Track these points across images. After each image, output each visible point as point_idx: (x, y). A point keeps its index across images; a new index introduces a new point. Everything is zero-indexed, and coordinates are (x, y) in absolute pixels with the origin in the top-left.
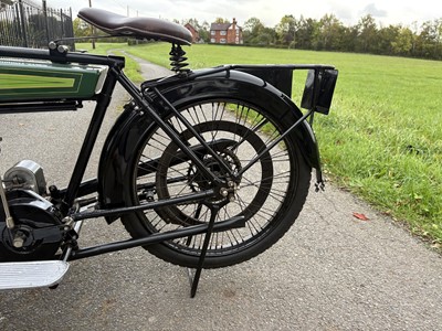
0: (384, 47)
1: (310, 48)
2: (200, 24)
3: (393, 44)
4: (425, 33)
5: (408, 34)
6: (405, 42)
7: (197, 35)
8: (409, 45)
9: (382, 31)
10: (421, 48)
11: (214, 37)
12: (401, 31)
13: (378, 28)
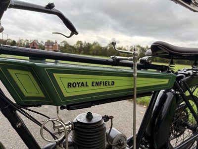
2: (39, 42)
7: (38, 47)
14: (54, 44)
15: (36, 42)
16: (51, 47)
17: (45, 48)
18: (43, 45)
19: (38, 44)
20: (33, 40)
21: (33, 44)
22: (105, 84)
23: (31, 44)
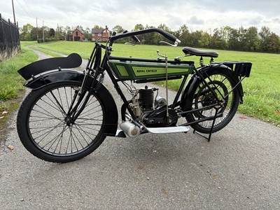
0: (194, 43)
1: (153, 44)
2: (84, 29)
3: (200, 41)
4: (216, 35)
5: (207, 35)
6: (205, 40)
7: (83, 36)
8: (208, 42)
9: (193, 34)
10: (214, 44)
11: (94, 37)
12: (203, 34)
13: (190, 32)
14: (105, 32)
15: (80, 29)
16: (99, 35)
17: (92, 37)
18: (90, 33)
19: (83, 32)
20: (76, 26)
21: (77, 33)
22: (152, 71)
23: (73, 32)
